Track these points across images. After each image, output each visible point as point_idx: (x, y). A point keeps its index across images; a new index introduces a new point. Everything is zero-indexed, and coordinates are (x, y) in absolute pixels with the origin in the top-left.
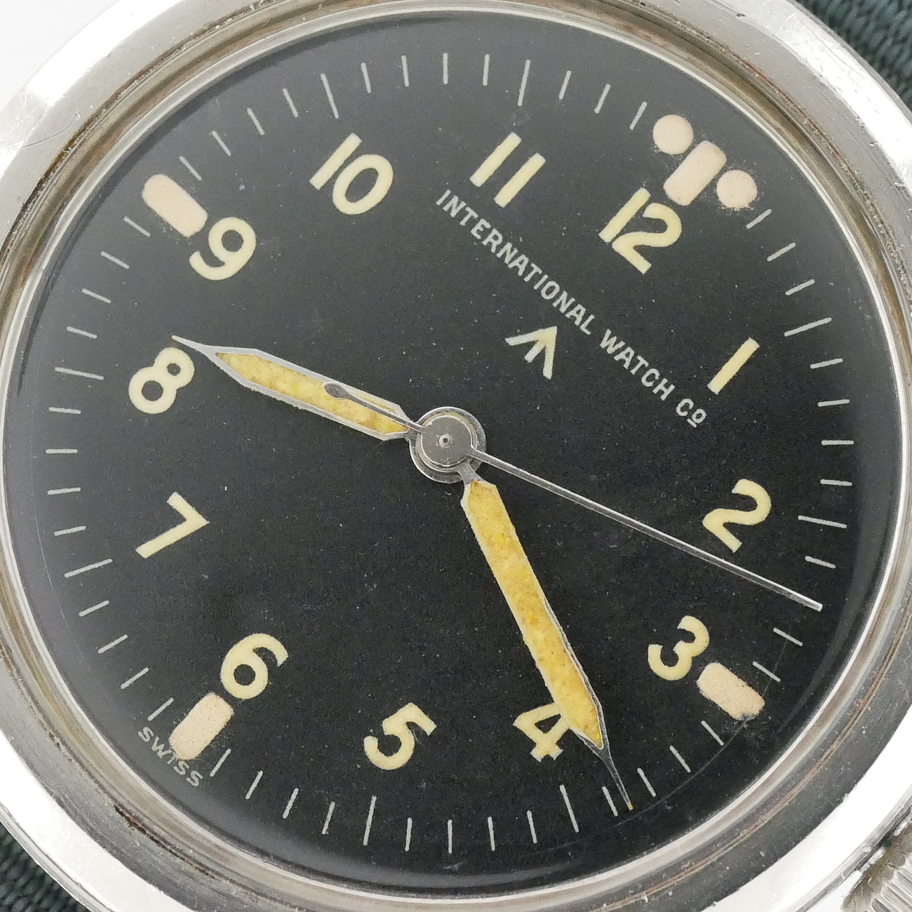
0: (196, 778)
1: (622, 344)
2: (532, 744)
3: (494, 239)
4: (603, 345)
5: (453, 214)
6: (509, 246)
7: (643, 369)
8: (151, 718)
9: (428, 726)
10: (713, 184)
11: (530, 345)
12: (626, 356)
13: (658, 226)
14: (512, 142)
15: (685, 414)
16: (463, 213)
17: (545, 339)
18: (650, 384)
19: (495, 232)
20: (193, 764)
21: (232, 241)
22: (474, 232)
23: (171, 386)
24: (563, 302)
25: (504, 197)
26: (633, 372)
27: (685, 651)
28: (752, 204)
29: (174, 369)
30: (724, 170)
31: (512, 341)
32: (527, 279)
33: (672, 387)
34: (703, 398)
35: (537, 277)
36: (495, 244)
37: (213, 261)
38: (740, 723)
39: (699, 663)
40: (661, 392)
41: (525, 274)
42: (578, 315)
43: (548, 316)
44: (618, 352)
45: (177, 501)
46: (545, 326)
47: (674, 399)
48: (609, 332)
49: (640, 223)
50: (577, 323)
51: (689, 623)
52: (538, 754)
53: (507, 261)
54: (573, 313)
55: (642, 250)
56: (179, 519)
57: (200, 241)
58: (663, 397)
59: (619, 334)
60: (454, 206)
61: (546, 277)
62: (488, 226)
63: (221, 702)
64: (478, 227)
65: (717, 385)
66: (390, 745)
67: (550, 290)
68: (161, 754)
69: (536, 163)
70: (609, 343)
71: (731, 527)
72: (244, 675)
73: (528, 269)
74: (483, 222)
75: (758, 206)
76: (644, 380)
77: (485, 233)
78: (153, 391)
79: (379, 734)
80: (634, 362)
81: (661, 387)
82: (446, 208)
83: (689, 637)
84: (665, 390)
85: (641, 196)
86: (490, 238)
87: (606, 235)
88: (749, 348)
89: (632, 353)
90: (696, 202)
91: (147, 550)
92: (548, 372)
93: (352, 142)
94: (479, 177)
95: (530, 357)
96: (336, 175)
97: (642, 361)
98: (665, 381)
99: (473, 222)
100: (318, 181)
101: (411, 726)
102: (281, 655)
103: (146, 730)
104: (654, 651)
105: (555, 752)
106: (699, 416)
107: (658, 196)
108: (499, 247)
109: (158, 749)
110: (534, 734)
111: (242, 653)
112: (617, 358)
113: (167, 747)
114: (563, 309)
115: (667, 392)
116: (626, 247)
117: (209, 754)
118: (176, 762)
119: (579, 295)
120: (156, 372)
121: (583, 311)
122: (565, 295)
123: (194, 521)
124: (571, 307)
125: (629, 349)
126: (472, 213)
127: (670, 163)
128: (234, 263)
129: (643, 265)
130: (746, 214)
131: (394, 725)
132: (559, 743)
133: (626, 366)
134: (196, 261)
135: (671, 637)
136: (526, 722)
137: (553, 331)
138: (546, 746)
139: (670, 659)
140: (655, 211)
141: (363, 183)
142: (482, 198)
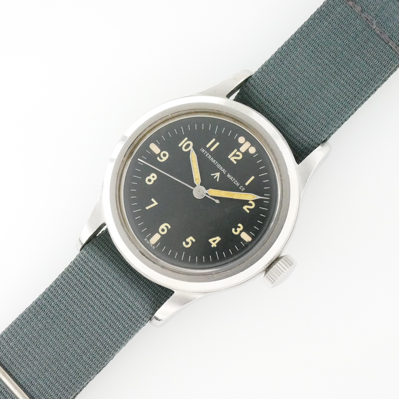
0: (154, 247)
1: (231, 176)
2: (211, 244)
3: (210, 157)
4: (228, 176)
5: (203, 152)
6: (212, 158)
7: (234, 181)
8: (147, 237)
9: (194, 240)
10: (248, 149)
11: (215, 175)
12: (231, 178)
13: (238, 156)
14: (214, 140)
15: (241, 189)
16: (205, 152)
17: (218, 175)
18: (235, 183)
19: (210, 156)
20: (153, 245)
21: (164, 155)
22: (206, 155)
23: (153, 180)
24: (221, 168)
25: (212, 150)
26: (233, 181)
27: (239, 230)
28: (255, 153)
29: (153, 177)
30: (250, 146)
31: (212, 175)
32: (215, 164)
33: (239, 184)
34: (244, 186)
35: (217, 164)
36: (210, 158)
37: (161, 159)
38: (247, 242)
39: (241, 232)
40: (237, 185)
41: (215, 163)
42: (224, 171)
43: (218, 170)
44: (230, 177)
45: (153, 200)
47: (239, 186)
48: (229, 174)
49: (235, 155)
50: (223, 172)
51: (240, 225)
52: (212, 246)
53: (212, 161)
54: (223, 170)
55: (235, 160)
56: (153, 203)
57: (159, 155)
58: (237, 186)
60: (203, 151)
61: (218, 164)
62: (209, 154)
63: (159, 235)
64: (207, 155)
65: (247, 184)
66: (187, 243)
67: (219, 166)
68: (148, 243)
69: (218, 144)
70: (229, 176)
71: (248, 209)
72: (163, 230)
73: (215, 162)
74: (208, 154)
75: (256, 153)
76: (234, 182)
78: (150, 180)
79: (185, 241)
80: (233, 179)
81: (237, 184)
82: (202, 151)
83: (239, 227)
84: (238, 184)
85: (236, 150)
86: (209, 157)
87: (229, 157)
88: (253, 178)
89: (233, 178)
90: (245, 152)
91: (147, 208)
92: (218, 180)
93: (186, 139)
94: (208, 146)
95: (215, 178)
96: (183, 144)
97: (234, 179)
98: (238, 183)
99: (206, 154)
100: (180, 145)
101: (191, 240)
102: (169, 227)
103: (146, 239)
104: (233, 229)
105: (215, 246)
106: (243, 189)
107: (239, 150)
108: (211, 158)
109: (148, 242)
111: (163, 226)
112: (230, 178)
113: (149, 242)
114: (221, 170)
115: (238, 185)
116: (232, 159)
117: (156, 243)
118: (151, 245)
119: (224, 167)
120: (150, 177)
121: (224, 170)
122: (221, 167)
123: (156, 203)
124: (223, 169)
125: (232, 177)
126: (206, 152)
127: (241, 145)
128: (165, 159)
129: (235, 163)
130: (254, 154)
131: (188, 240)
132: (216, 244)
133: (231, 180)
134: (158, 158)
135: (236, 227)
136: (211, 241)
137: (219, 173)
138: (214, 245)
139: (236, 231)
140: (238, 153)
141: (188, 146)
142: (208, 150)
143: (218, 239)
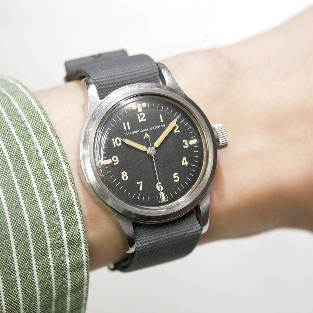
0: (167, 200)
3: (133, 132)
7: (156, 127)
8: (158, 201)
9: (177, 174)
11: (146, 137)
12: (153, 128)
13: (142, 115)
14: (124, 123)
15: (163, 127)
16: (128, 134)
17: (146, 135)
21: (115, 159)
23: (126, 175)
24: (144, 130)
25: (129, 129)
27: (186, 143)
29: (124, 174)
30: (141, 105)
31: (144, 138)
34: (163, 124)
35: (139, 131)
37: (116, 162)
38: (197, 143)
39: (188, 143)
43: (144, 133)
45: (138, 183)
46: (145, 134)
47: (161, 126)
49: (141, 117)
50: (147, 130)
51: (184, 141)
53: (136, 133)
55: (144, 119)
57: (113, 162)
59: (151, 127)
60: (127, 134)
63: (161, 192)
65: (162, 121)
66: (176, 179)
67: (142, 131)
69: (128, 123)
70: (151, 129)
71: (177, 130)
72: (160, 188)
73: (138, 131)
75: (147, 104)
77: (131, 133)
78: (125, 178)
79: (174, 179)
83: (185, 142)
84: (159, 127)
85: (138, 115)
87: (140, 121)
88: (161, 115)
90: (143, 110)
91: (141, 189)
93: (113, 139)
94: (125, 130)
95: (147, 138)
96: (115, 144)
97: (155, 127)
99: (130, 133)
100: (115, 146)
101: (176, 175)
102: (161, 183)
104: (184, 146)
107: (139, 113)
109: (162, 202)
110: (184, 164)
111: (158, 187)
115: (160, 127)
116: (142, 120)
117: (166, 197)
118: (164, 201)
119: (144, 128)
120: (123, 176)
123: (141, 183)
126: (129, 133)
127: (137, 109)
128: (117, 160)
130: (147, 106)
131: (175, 177)
132: (187, 162)
134: (115, 164)
135: (184, 144)
136: (183, 164)
137: (146, 133)
138: (186, 164)
139: (186, 145)
140: (141, 114)
141: (118, 141)
142: (128, 131)
143: (184, 159)
